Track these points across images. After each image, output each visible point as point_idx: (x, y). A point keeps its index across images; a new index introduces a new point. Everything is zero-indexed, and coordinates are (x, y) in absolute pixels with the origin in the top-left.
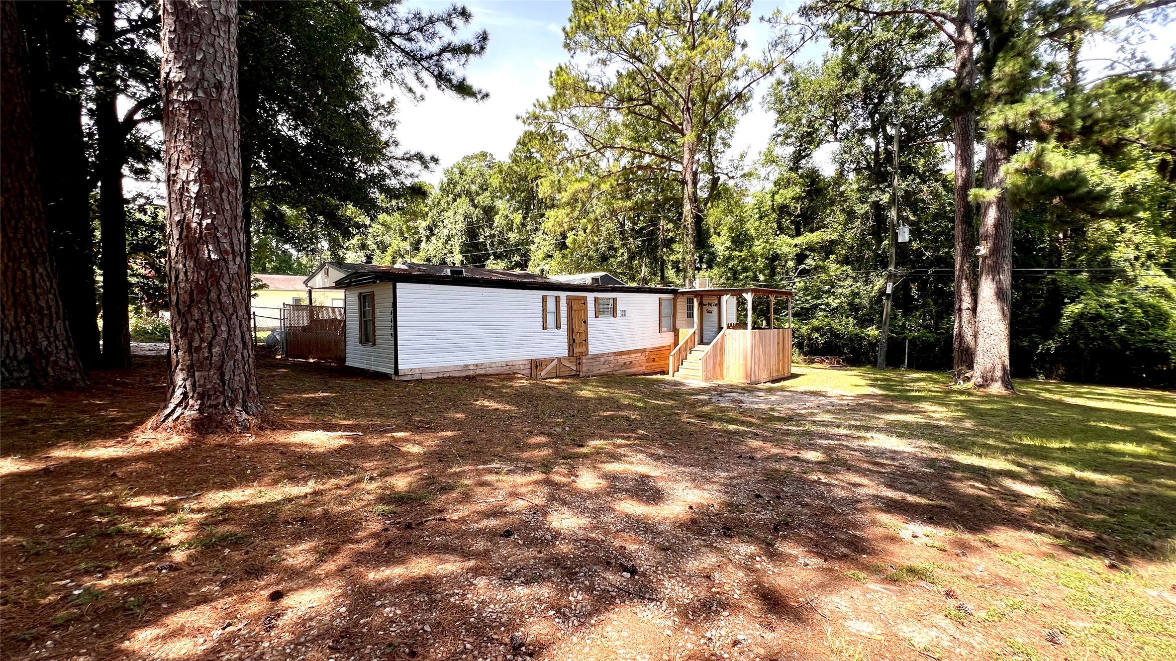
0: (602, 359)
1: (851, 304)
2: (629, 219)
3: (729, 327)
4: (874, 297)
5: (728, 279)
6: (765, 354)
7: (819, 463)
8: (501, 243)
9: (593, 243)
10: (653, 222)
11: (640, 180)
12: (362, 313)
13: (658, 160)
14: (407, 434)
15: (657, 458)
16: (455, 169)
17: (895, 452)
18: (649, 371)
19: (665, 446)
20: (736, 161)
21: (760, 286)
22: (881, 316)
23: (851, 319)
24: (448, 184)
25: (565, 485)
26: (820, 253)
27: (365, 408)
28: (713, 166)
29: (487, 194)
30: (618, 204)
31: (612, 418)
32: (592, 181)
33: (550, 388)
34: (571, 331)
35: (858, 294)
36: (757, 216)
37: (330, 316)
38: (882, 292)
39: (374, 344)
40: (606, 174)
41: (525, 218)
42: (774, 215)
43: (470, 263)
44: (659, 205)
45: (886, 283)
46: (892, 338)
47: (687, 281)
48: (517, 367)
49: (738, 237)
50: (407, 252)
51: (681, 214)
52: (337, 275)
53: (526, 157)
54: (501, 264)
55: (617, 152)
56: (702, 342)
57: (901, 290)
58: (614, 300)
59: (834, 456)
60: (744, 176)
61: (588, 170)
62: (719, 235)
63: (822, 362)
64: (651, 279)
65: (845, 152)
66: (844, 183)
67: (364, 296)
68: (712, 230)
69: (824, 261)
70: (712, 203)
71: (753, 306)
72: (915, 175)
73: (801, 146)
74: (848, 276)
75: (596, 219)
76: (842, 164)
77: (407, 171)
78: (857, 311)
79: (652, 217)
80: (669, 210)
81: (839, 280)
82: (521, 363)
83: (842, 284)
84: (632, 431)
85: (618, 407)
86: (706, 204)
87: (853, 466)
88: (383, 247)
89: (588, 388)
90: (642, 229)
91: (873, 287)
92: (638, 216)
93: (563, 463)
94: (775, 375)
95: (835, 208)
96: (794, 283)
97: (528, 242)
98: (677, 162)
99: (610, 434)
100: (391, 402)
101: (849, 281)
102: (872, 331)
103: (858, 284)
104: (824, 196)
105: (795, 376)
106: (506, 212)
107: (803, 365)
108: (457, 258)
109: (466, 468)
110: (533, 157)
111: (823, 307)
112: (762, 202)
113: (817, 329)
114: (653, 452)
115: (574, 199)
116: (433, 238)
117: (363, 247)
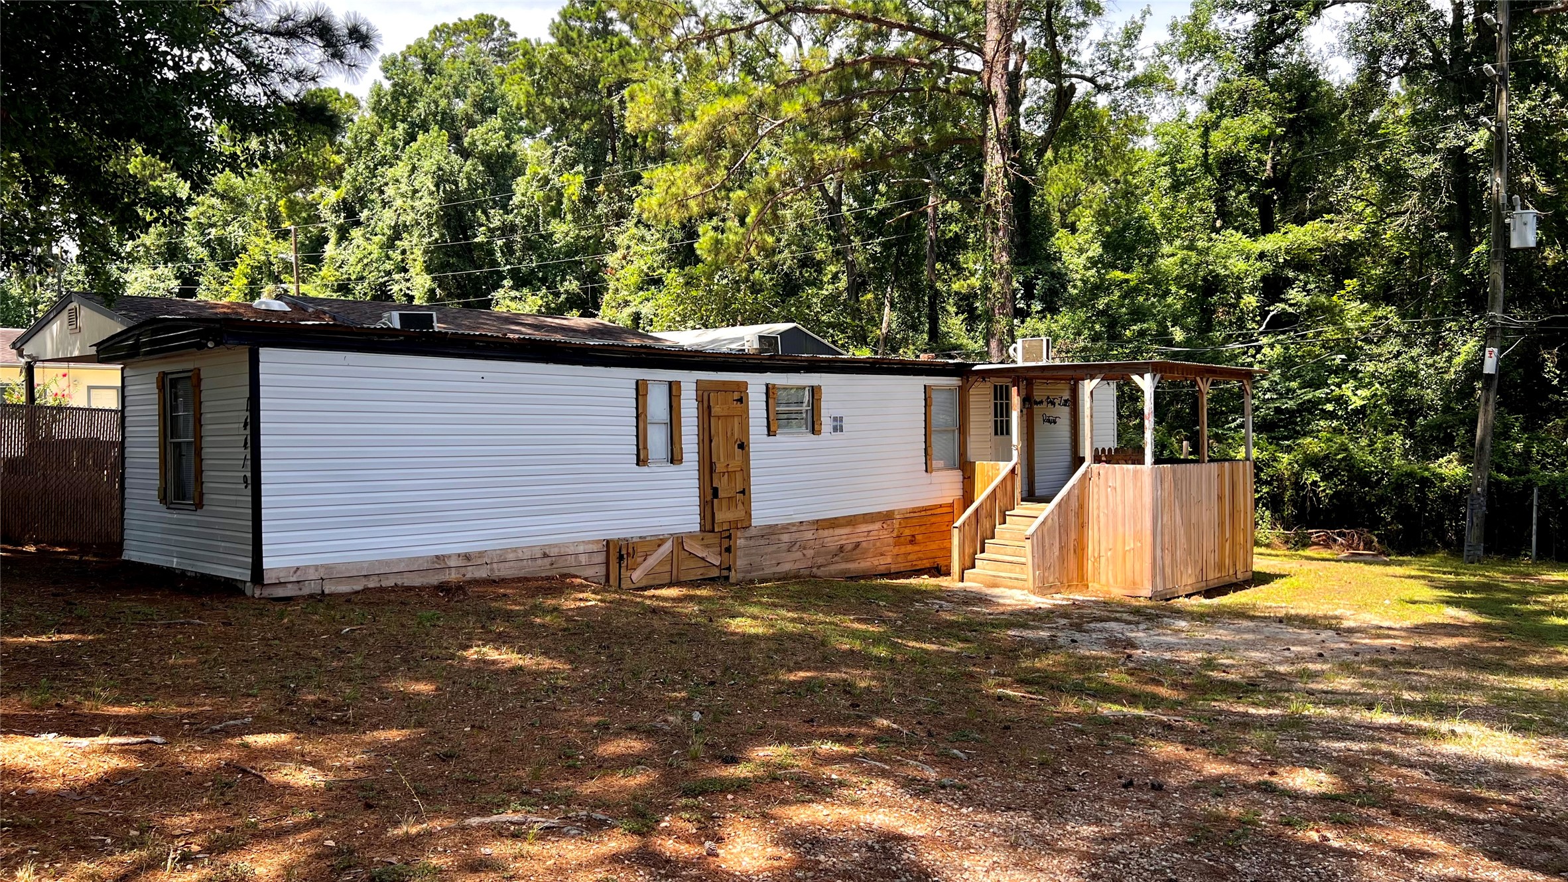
0: (785, 538)
1: (1397, 400)
2: (852, 189)
3: (1097, 459)
4: (1454, 382)
5: (1095, 338)
6: (1188, 524)
7: (1323, 798)
8: (530, 246)
9: (761, 248)
10: (912, 198)
11: (879, 92)
12: (169, 424)
13: (923, 45)
14: (283, 738)
15: (920, 789)
16: (412, 59)
17: (1509, 768)
18: (902, 567)
19: (943, 760)
20: (1115, 48)
21: (1175, 355)
22: (1472, 431)
23: (1397, 439)
24: (395, 97)
25: (688, 863)
26: (1320, 274)
27: (171, 671)
28: (1057, 58)
29: (495, 122)
30: (825, 153)
31: (807, 686)
32: (757, 94)
33: (654, 611)
34: (708, 467)
35: (1414, 375)
36: (1166, 183)
37: (81, 433)
38: (1473, 370)
39: (199, 505)
40: (792, 76)
41: (591, 184)
42: (1208, 182)
43: (450, 295)
44: (926, 156)
45: (1482, 349)
46: (1499, 483)
47: (994, 344)
48: (571, 560)
49: (1121, 233)
50: (287, 267)
51: (979, 178)
52: (104, 326)
53: (595, 32)
54: (530, 299)
55: (820, 23)
56: (1031, 496)
57: (1520, 364)
58: (815, 391)
59: (1360, 781)
60: (1133, 84)
61: (749, 68)
62: (1073, 229)
63: (1327, 544)
64: (905, 341)
65: (1381, 27)
66: (1379, 104)
67: (174, 383)
68: (1056, 217)
69: (1330, 293)
70: (1056, 150)
71: (1157, 405)
72: (1550, 83)
73: (1273, 10)
74: (1388, 330)
75: (771, 191)
76: (1374, 56)
77: (288, 64)
78: (1412, 416)
79: (908, 186)
80: (950, 168)
81: (1368, 341)
82: (581, 549)
83: (1376, 350)
84: (861, 720)
85: (825, 658)
86: (1040, 154)
87: (1408, 806)
88: (226, 254)
89: (755, 610)
90: (883, 214)
91: (1449, 360)
92: (874, 183)
93: (685, 808)
94: (1213, 576)
95: (1356, 164)
96: (1259, 349)
97: (599, 246)
98: (970, 48)
99: (805, 728)
100: (243, 655)
101: (1392, 345)
102: (1450, 467)
103: (1415, 352)
104: (1333, 132)
105: (1262, 579)
106: (545, 170)
107: (1283, 551)
108: (420, 283)
109: (437, 825)
110: (614, 34)
111: (1329, 407)
112: (1178, 147)
113: (1314, 462)
114: (912, 773)
115: (714, 141)
116: (356, 233)
117: (173, 253)
